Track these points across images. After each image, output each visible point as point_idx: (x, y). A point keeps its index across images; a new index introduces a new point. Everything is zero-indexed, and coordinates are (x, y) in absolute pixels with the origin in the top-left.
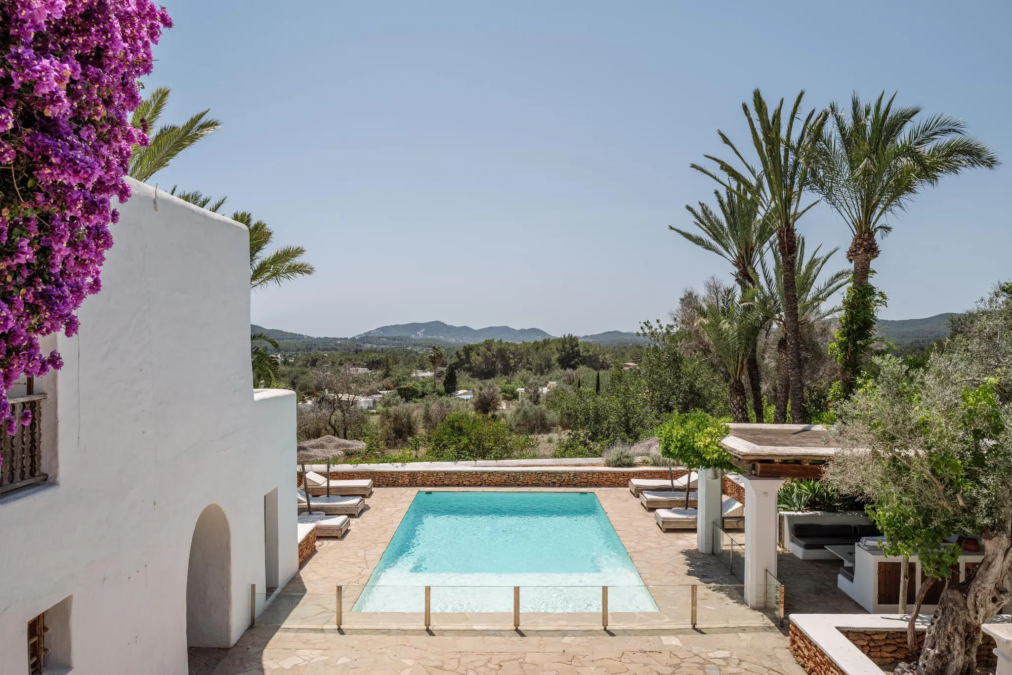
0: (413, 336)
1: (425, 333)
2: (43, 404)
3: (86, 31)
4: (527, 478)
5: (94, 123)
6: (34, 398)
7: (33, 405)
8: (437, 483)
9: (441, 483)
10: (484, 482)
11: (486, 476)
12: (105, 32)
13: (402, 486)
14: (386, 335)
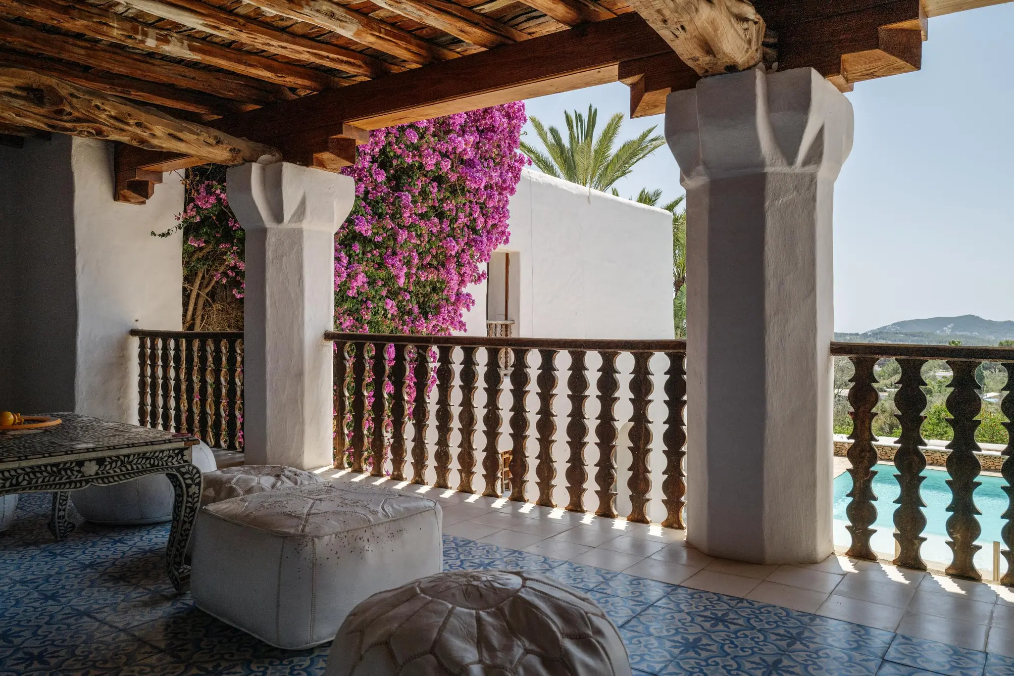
0: (938, 332)
1: (953, 329)
2: (512, 327)
3: (484, 118)
4: (990, 463)
5: (491, 158)
6: (508, 322)
7: (506, 326)
8: (883, 457)
9: (886, 457)
10: (935, 462)
11: (938, 455)
12: (492, 117)
13: (842, 456)
14: (903, 331)
